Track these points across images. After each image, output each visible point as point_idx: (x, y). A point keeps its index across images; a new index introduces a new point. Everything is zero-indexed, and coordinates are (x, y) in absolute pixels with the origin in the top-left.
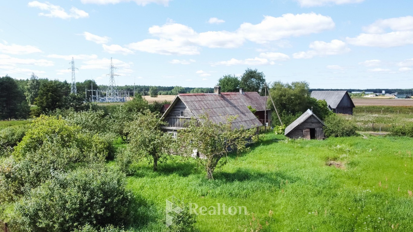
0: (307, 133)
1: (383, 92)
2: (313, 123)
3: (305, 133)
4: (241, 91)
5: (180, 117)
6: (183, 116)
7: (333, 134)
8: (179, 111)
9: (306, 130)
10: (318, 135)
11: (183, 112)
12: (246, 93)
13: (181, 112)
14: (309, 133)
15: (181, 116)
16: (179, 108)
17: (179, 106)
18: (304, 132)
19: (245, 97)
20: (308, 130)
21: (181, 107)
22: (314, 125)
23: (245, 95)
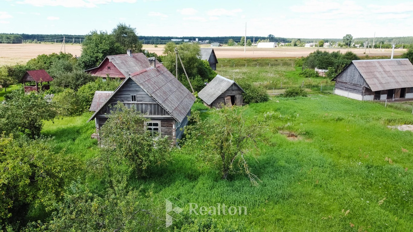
0: (228, 100)
1: (197, 40)
2: (233, 90)
3: (227, 100)
4: (128, 53)
5: (130, 102)
6: (135, 101)
7: (253, 101)
8: (129, 95)
9: (227, 98)
10: (237, 101)
11: (135, 96)
12: (134, 55)
13: (132, 96)
14: (230, 100)
15: (133, 101)
16: (130, 91)
17: (129, 89)
18: (225, 100)
19: (134, 59)
20: (229, 97)
21: (132, 90)
22: (234, 92)
23: (134, 57)
